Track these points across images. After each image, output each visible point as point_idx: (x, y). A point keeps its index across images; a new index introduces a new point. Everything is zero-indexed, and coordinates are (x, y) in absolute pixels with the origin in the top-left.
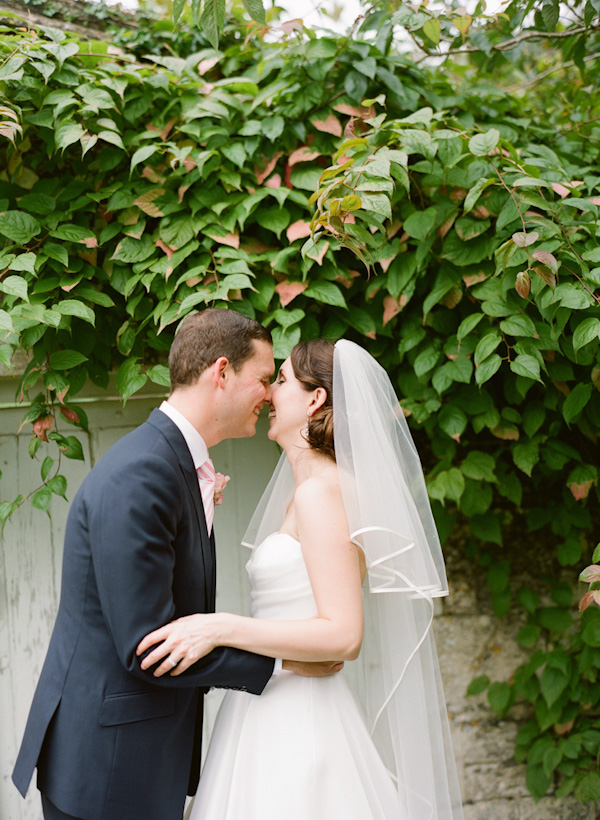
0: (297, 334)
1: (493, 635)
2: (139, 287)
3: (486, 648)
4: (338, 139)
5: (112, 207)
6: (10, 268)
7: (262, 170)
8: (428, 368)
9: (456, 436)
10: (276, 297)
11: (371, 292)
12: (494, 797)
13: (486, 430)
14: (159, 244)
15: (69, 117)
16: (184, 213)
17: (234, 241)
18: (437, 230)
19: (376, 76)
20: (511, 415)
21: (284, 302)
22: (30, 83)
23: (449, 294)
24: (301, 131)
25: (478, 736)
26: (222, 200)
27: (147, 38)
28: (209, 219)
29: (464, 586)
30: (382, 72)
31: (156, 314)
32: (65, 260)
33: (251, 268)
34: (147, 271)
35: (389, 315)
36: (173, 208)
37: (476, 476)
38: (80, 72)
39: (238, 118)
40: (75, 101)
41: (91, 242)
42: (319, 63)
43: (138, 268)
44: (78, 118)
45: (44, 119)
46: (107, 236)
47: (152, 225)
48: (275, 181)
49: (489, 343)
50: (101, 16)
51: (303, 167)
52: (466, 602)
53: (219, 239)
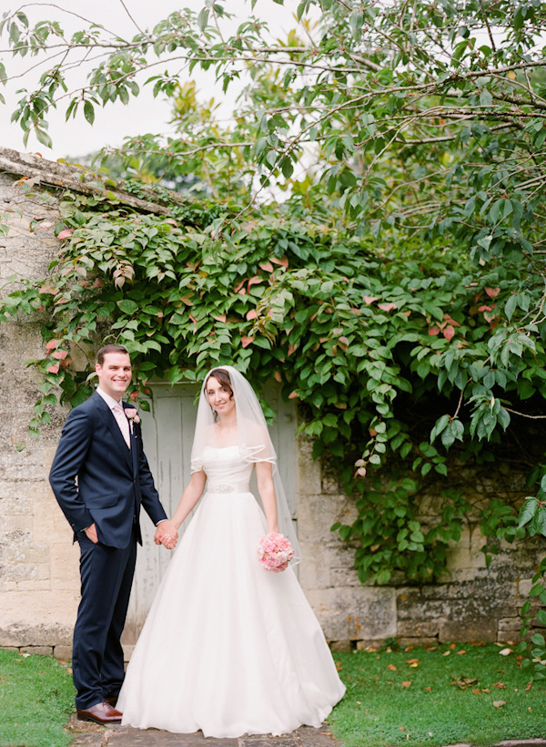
0: (249, 360)
1: (346, 505)
2: (181, 336)
3: (342, 511)
4: (271, 273)
5: (170, 300)
6: (127, 327)
7: (237, 287)
8: (306, 376)
9: (318, 406)
10: (241, 343)
11: (283, 342)
12: (345, 585)
13: (332, 404)
14: (190, 317)
15: (153, 263)
16: (202, 304)
17: (223, 319)
18: (309, 318)
19: (289, 248)
20: (344, 398)
21: (244, 346)
22: (137, 248)
23: (314, 345)
24: (255, 270)
25: (337, 554)
26: (220, 299)
27: (187, 213)
28: (213, 308)
29: (333, 480)
30: (292, 244)
31: (188, 347)
32: (149, 322)
33: (230, 332)
34: (185, 329)
35: (290, 353)
36: (197, 302)
37: (329, 425)
38: (158, 240)
39: (228, 263)
40: (156, 256)
41: (160, 315)
42: (263, 240)
43: (180, 327)
44: (157, 264)
45: (141, 261)
46: (168, 312)
47: (187, 309)
48: (243, 291)
49: (327, 367)
50: (165, 200)
51: (255, 286)
52: (334, 488)
53: (217, 318)
